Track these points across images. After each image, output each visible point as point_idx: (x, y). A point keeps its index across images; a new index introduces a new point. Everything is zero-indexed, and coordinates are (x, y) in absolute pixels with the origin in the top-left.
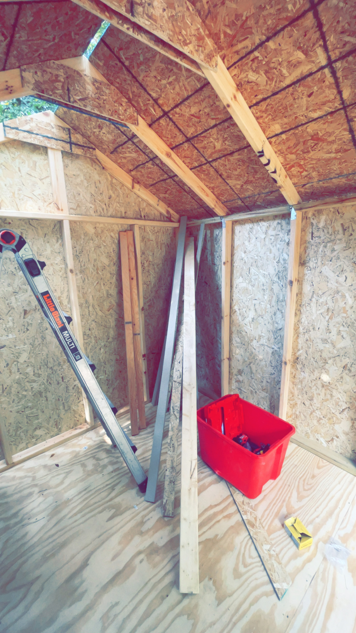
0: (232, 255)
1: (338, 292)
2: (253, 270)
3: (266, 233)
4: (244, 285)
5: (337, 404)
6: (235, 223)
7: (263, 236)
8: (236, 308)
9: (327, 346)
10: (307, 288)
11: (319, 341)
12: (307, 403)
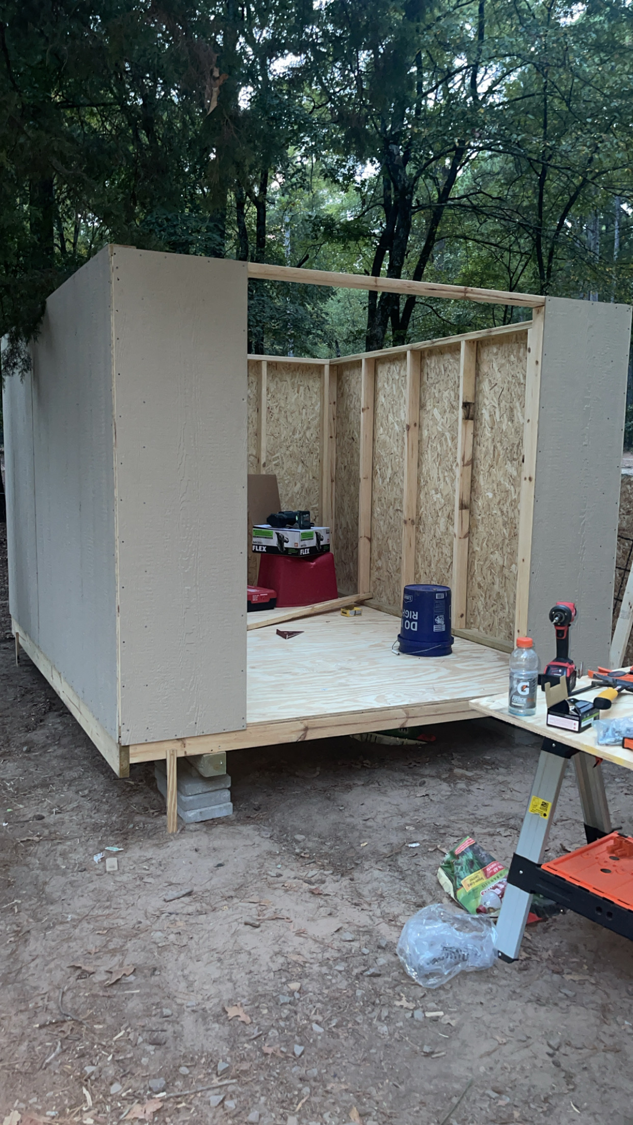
0: (375, 400)
1: (443, 435)
2: (390, 418)
3: (399, 374)
4: (383, 437)
5: (446, 562)
6: (377, 361)
7: (397, 377)
8: (377, 467)
9: (439, 496)
10: (425, 433)
11: (433, 492)
12: (427, 571)
